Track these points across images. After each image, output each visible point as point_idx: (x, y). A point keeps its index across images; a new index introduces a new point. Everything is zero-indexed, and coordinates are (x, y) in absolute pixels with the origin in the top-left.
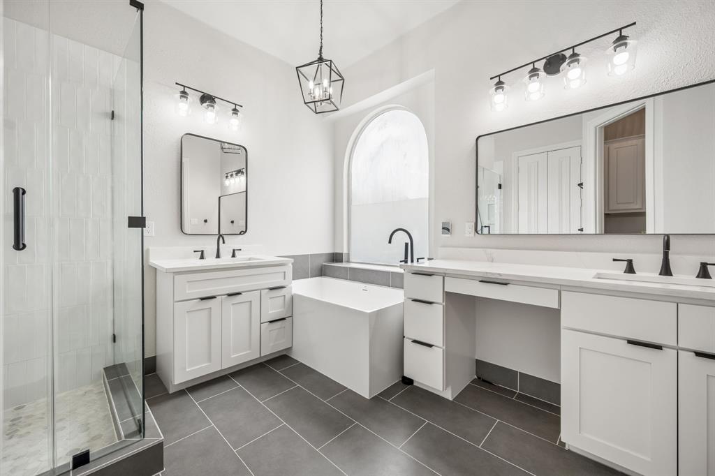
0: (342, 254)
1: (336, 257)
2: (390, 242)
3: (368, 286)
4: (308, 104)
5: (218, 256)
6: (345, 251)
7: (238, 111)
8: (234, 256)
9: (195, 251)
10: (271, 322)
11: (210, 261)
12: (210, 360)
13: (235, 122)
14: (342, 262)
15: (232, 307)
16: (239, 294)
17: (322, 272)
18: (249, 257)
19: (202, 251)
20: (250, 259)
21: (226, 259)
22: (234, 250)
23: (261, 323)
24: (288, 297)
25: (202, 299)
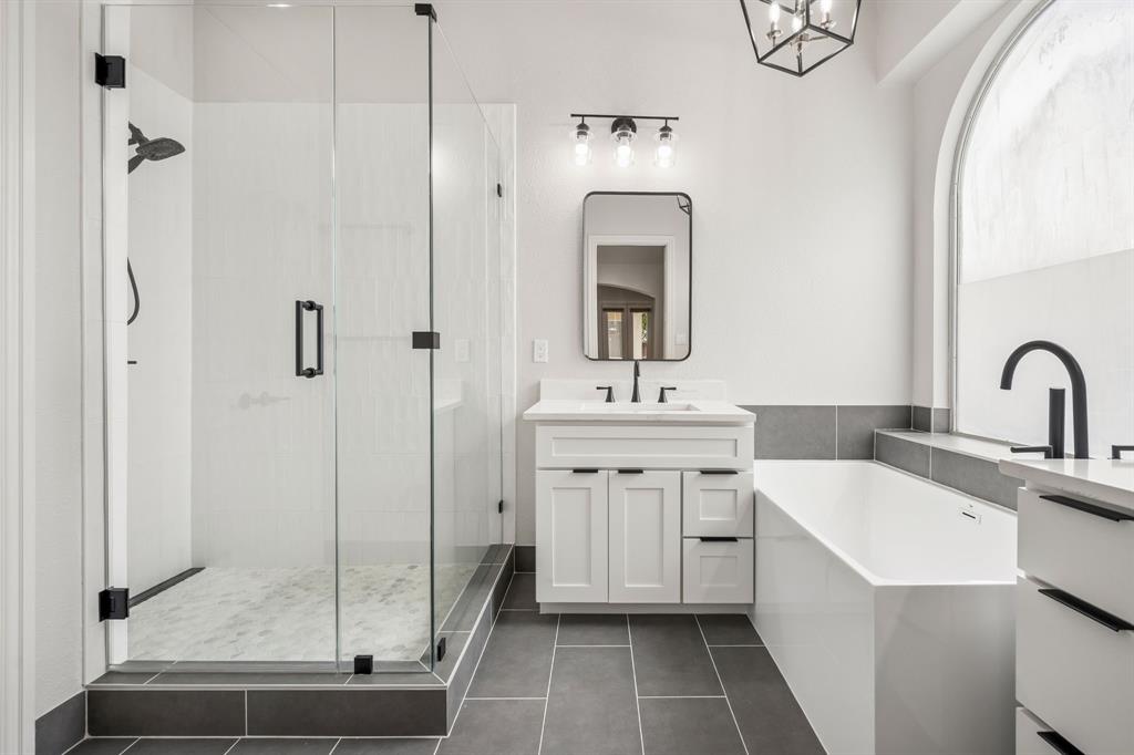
0: (930, 409)
1: (913, 418)
2: (1006, 383)
3: (980, 507)
4: (765, 61)
5: (635, 399)
6: (938, 403)
7: (670, 130)
8: (662, 399)
9: (598, 388)
10: (704, 539)
11: (622, 407)
12: (589, 579)
13: (665, 151)
14: (929, 431)
15: (626, 493)
16: (639, 471)
17: (871, 449)
18: (687, 403)
19: (610, 389)
20: (688, 408)
21: (648, 406)
22: (662, 389)
23: (682, 538)
24: (743, 495)
25: (577, 471)
